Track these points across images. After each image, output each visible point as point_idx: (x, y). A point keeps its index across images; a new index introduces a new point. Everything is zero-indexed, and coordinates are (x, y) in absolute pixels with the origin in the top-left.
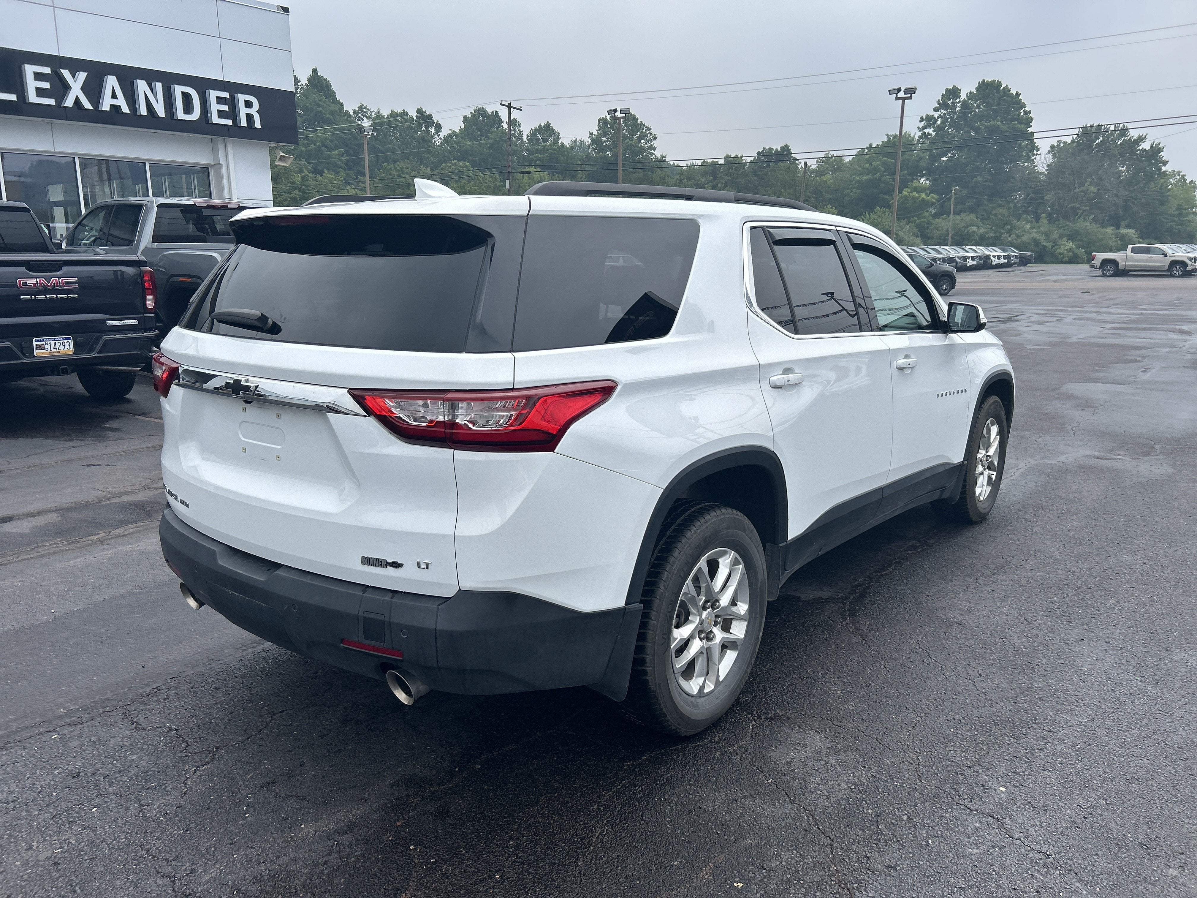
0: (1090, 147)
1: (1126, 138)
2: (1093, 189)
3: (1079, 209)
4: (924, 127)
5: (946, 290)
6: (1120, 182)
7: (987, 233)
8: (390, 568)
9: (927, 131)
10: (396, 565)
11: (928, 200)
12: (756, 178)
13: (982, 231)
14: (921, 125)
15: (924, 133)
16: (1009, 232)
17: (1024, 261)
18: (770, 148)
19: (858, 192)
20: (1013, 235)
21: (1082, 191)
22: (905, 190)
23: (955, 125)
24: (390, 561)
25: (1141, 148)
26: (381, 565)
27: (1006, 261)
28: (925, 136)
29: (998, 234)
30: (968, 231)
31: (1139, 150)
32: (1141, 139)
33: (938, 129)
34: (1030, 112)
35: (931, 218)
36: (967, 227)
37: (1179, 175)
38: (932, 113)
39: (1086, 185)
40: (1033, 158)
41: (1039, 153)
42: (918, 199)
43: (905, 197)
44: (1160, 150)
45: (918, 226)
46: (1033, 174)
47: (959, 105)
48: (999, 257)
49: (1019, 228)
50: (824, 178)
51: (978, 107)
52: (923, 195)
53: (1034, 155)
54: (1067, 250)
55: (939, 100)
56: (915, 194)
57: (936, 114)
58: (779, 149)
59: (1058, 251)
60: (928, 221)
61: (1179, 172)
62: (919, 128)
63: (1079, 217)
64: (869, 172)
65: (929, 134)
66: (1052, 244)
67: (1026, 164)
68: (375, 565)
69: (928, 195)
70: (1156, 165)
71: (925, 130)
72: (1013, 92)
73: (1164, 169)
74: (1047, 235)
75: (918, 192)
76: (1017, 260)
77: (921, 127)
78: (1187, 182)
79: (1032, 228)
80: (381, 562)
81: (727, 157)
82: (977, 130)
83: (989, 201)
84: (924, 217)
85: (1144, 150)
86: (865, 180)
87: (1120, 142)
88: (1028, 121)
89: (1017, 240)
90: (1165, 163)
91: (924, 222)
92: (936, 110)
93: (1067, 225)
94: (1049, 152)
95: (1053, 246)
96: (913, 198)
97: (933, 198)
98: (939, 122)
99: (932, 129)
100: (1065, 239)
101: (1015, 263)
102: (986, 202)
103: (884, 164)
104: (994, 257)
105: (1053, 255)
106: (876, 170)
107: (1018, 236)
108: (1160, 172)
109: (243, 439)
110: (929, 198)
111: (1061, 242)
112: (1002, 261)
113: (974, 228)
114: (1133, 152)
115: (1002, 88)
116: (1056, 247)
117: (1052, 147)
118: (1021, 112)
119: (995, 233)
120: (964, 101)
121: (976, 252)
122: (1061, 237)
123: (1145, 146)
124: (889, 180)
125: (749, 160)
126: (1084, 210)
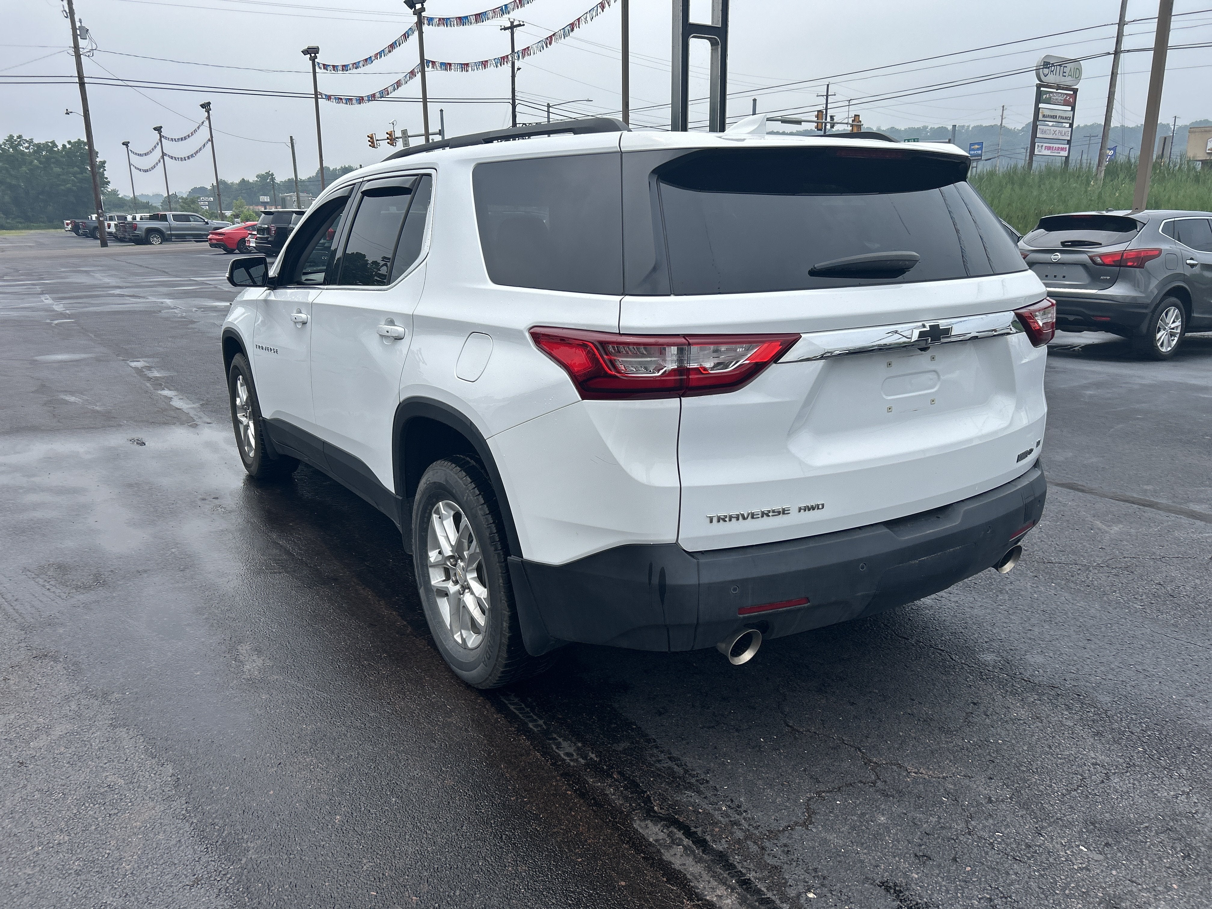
109: (886, 397)
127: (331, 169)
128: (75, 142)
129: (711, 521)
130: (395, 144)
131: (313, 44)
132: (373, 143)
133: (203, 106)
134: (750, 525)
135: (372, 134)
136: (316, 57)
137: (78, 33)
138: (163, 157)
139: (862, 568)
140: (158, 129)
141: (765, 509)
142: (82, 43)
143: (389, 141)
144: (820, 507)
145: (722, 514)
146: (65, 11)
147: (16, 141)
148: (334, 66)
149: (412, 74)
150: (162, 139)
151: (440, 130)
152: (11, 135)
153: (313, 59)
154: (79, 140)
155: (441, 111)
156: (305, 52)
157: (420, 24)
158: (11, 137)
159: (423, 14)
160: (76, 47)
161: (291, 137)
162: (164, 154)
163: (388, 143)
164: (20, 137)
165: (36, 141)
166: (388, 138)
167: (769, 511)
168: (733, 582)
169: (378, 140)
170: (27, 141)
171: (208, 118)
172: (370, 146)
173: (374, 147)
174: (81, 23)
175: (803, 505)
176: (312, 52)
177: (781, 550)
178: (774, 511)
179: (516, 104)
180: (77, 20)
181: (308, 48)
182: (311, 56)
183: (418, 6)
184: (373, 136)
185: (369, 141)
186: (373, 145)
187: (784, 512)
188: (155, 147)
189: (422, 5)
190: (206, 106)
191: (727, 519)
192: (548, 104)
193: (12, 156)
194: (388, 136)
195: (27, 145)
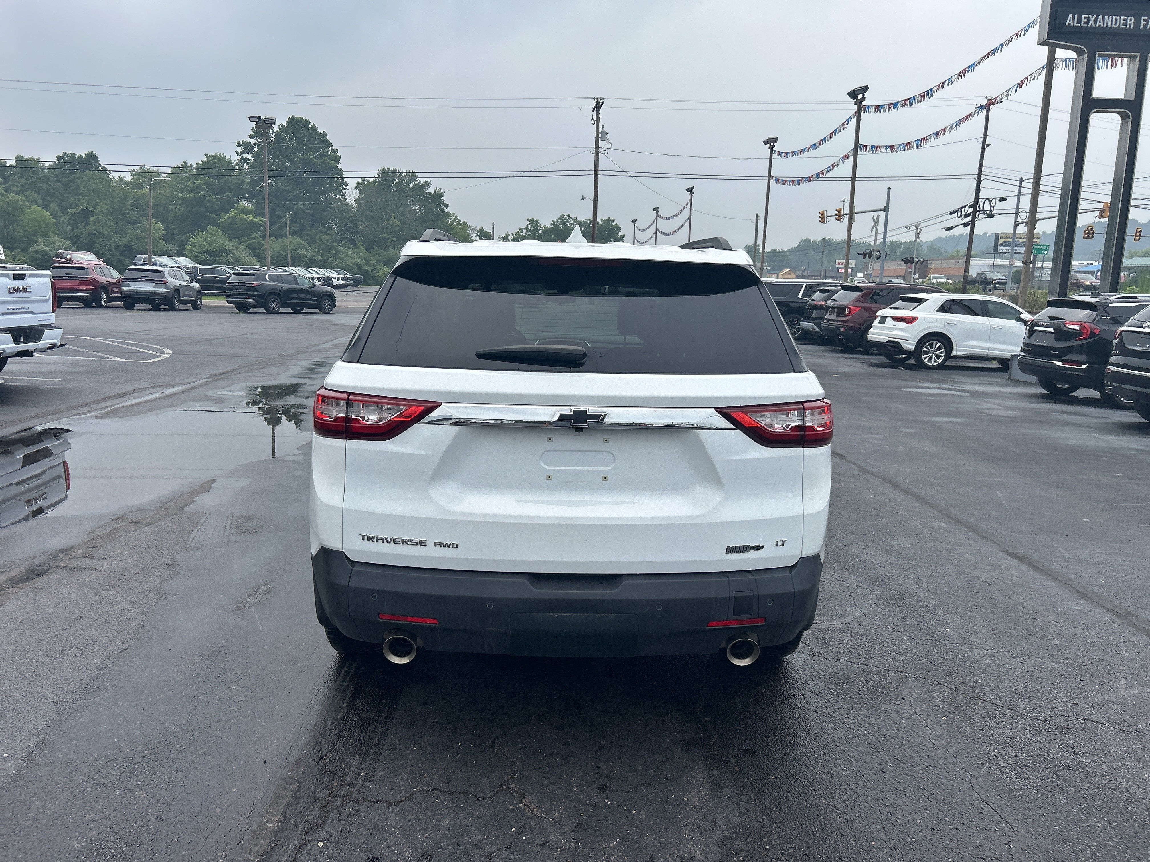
0: (390, 187)
1: (416, 182)
2: (398, 223)
3: (389, 239)
4: (242, 152)
5: (328, 308)
6: (416, 219)
7: (315, 256)
8: (752, 552)
9: (245, 156)
10: (758, 548)
11: (256, 223)
12: (59, 184)
13: (310, 254)
14: (239, 149)
15: (243, 158)
16: (335, 256)
17: (356, 283)
18: (72, 153)
19: (183, 208)
20: (339, 259)
21: (389, 224)
22: (231, 210)
23: (272, 153)
24: (752, 545)
25: (427, 191)
26: (746, 550)
27: (344, 282)
28: (243, 161)
29: (326, 258)
30: (298, 254)
31: (426, 193)
32: (427, 185)
33: (256, 156)
34: (337, 151)
35: (260, 239)
36: (297, 249)
37: (453, 216)
38: (248, 140)
39: (392, 219)
40: (343, 191)
41: (347, 187)
42: (246, 220)
43: (233, 217)
44: (442, 195)
45: (249, 246)
46: (346, 205)
47: (273, 135)
48: (338, 279)
49: (343, 253)
50: (143, 192)
51: (290, 139)
52: (252, 218)
53: (344, 189)
54: (384, 274)
55: (253, 128)
56: (242, 215)
57: (253, 141)
58: (84, 156)
59: (377, 274)
60: (259, 242)
61: (454, 214)
62: (237, 152)
63: (389, 247)
64: (192, 190)
65: (248, 159)
66: (371, 268)
67: (338, 196)
68: (739, 552)
69: (255, 218)
70: (440, 207)
71: (243, 155)
72: (320, 131)
73: (446, 210)
74: (366, 260)
75: (245, 214)
76: (351, 282)
77: (239, 151)
78: (461, 222)
79: (353, 253)
80: (746, 548)
81: (19, 159)
82: (291, 161)
83: (312, 226)
84: (254, 238)
85: (429, 194)
86: (189, 197)
87: (411, 185)
88: (337, 159)
89: (342, 264)
90: (447, 206)
91: (254, 243)
92: (251, 137)
93: (381, 252)
94: (355, 188)
95: (373, 270)
96: (241, 219)
97: (260, 220)
98: (256, 149)
99: (251, 155)
100: (381, 264)
101: (349, 284)
102: (308, 228)
103: (207, 184)
104: (334, 278)
105: (373, 278)
106: (198, 188)
107: (343, 260)
108: (444, 213)
109: (545, 467)
110: (257, 220)
111: (378, 267)
112: (341, 282)
113: (303, 251)
114: (423, 194)
115: (310, 126)
116: (375, 271)
117: (358, 183)
118: (329, 150)
119: (322, 256)
120: (277, 133)
121: (318, 273)
122: (378, 262)
123: (430, 190)
124: (213, 199)
125: (47, 164)
126: (393, 241)
127: (812, 241)
128: (606, 220)
129: (363, 539)
130: (842, 220)
131: (774, 136)
132: (823, 218)
133: (688, 190)
134: (392, 548)
135: (824, 211)
136: (774, 146)
137: (600, 136)
138: (656, 232)
139: (490, 606)
140: (656, 210)
141: (406, 538)
142: (601, 144)
143: (837, 217)
144: (455, 546)
145: (371, 535)
146: (593, 119)
147: (565, 219)
148: (786, 153)
149: (846, 157)
150: (658, 218)
151: (885, 207)
152: (562, 215)
153: (771, 148)
154: (609, 218)
155: (889, 189)
156: (766, 142)
157: (858, 113)
158: (563, 215)
159: (863, 103)
160: (597, 147)
161: (757, 214)
162: (657, 229)
163: (836, 219)
164: (568, 216)
165: (579, 219)
166: (836, 215)
167: (408, 541)
168: (374, 591)
169: (828, 216)
170: (572, 219)
171: (691, 200)
172: (820, 221)
173: (823, 222)
174: (603, 128)
175: (438, 541)
176: (771, 142)
177: (418, 574)
178: (412, 541)
179: (982, 179)
180: (600, 125)
181: (768, 139)
182: (770, 145)
183: (860, 96)
184: (841, 210)
185: (820, 217)
186: (823, 221)
187: (421, 543)
188: (652, 224)
189: (864, 95)
190: (690, 190)
191: (375, 540)
192: (1021, 178)
193: (561, 230)
194: (837, 212)
195: (572, 222)
